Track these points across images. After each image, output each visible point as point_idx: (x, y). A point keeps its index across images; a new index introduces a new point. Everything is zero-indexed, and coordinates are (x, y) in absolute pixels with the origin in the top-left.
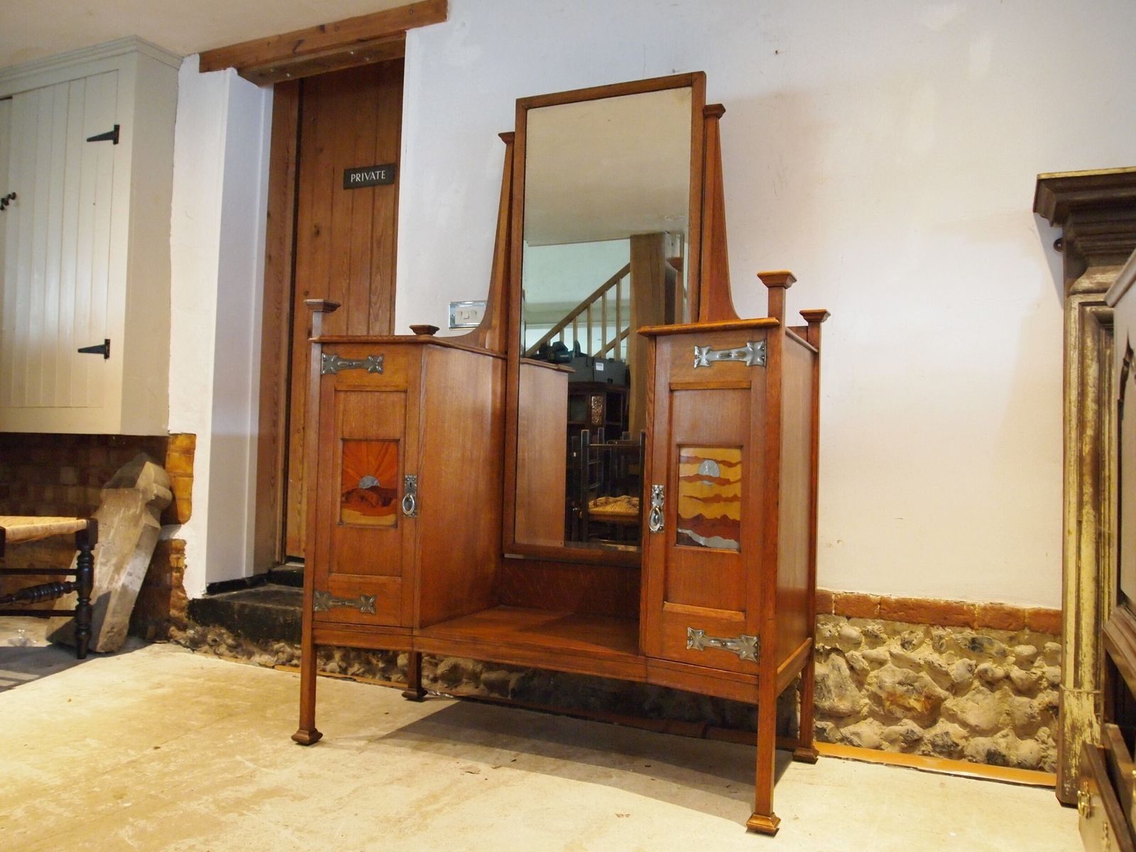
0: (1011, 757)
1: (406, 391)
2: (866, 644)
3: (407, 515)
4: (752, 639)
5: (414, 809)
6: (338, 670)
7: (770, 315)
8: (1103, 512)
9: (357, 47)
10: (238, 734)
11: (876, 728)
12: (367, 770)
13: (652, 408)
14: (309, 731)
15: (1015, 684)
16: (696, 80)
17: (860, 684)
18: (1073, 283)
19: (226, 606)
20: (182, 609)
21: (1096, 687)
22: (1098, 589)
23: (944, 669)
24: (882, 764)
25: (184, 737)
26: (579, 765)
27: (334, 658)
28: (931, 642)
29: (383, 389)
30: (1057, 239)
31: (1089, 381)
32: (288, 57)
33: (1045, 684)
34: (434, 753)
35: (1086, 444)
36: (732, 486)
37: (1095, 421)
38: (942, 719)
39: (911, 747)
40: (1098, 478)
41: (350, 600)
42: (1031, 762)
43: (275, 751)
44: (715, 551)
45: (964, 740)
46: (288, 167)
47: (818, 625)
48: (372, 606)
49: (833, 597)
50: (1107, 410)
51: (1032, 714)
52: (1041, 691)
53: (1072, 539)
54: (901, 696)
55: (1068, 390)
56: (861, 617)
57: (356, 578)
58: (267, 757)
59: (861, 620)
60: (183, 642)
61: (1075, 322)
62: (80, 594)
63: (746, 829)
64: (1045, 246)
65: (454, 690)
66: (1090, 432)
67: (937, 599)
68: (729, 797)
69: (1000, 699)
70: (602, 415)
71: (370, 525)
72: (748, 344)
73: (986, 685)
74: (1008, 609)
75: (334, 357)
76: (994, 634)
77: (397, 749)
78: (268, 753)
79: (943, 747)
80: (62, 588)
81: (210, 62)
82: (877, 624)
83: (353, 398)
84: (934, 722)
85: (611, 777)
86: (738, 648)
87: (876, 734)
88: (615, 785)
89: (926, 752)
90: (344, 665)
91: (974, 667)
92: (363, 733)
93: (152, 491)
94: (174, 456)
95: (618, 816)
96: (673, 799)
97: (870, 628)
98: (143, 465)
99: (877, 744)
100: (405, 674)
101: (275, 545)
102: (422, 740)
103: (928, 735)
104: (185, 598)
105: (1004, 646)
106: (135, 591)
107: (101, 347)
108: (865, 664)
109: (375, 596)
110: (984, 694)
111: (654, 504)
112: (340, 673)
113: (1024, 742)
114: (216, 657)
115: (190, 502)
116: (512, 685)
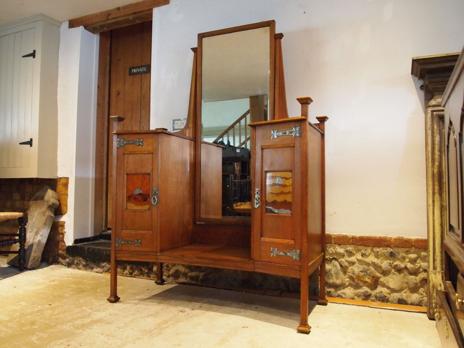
0: (408, 301)
1: (153, 153)
2: (347, 256)
3: (154, 205)
4: (297, 251)
5: (157, 326)
6: (129, 274)
7: (302, 116)
8: (443, 196)
9: (133, 16)
10: (85, 299)
11: (352, 291)
12: (138, 311)
13: (254, 156)
14: (114, 296)
15: (409, 271)
16: (271, 23)
17: (345, 273)
18: (428, 103)
19: (82, 248)
20: (64, 250)
21: (442, 270)
22: (442, 229)
23: (379, 265)
24: (354, 305)
25: (62, 300)
26: (227, 308)
27: (127, 269)
28: (374, 254)
29: (143, 152)
30: (421, 85)
31: (436, 143)
32: (104, 21)
33: (421, 270)
34: (167, 304)
35: (435, 169)
36: (288, 187)
37: (439, 159)
38: (379, 286)
39: (367, 298)
40: (441, 182)
41: (131, 241)
42: (417, 303)
43: (100, 305)
44: (282, 215)
45: (388, 294)
46: (106, 67)
47: (327, 248)
48: (140, 243)
49: (333, 236)
50: (444, 155)
51: (416, 283)
52: (420, 273)
53: (431, 208)
54: (362, 277)
55: (427, 147)
56: (344, 245)
57: (133, 232)
58: (97, 307)
59: (345, 246)
60: (64, 264)
61: (429, 118)
62: (20, 244)
63: (297, 331)
64: (416, 88)
65: (177, 280)
66: (437, 164)
67: (376, 236)
68: (290, 319)
69: (403, 277)
70: (239, 170)
71: (139, 210)
72: (293, 128)
73: (397, 271)
74: (405, 239)
75: (123, 140)
76: (399, 250)
77: (151, 303)
78: (97, 306)
79: (380, 297)
80: (13, 242)
81: (73, 24)
82: (351, 247)
83: (131, 157)
84: (376, 288)
85: (241, 312)
86: (292, 255)
87: (352, 293)
88: (242, 316)
89: (373, 300)
90: (131, 271)
91: (392, 264)
92: (138, 297)
93: (51, 201)
94: (60, 187)
95: (243, 327)
96: (266, 320)
97: (348, 249)
98: (47, 191)
99: (353, 297)
100: (156, 274)
101: (103, 224)
102: (162, 300)
103: (374, 293)
104: (65, 246)
105: (404, 255)
106: (43, 243)
107: (29, 142)
108: (347, 264)
109: (141, 239)
110: (396, 275)
111: (256, 196)
112: (129, 275)
113: (413, 295)
114: (78, 269)
115: (66, 206)
116: (201, 277)
